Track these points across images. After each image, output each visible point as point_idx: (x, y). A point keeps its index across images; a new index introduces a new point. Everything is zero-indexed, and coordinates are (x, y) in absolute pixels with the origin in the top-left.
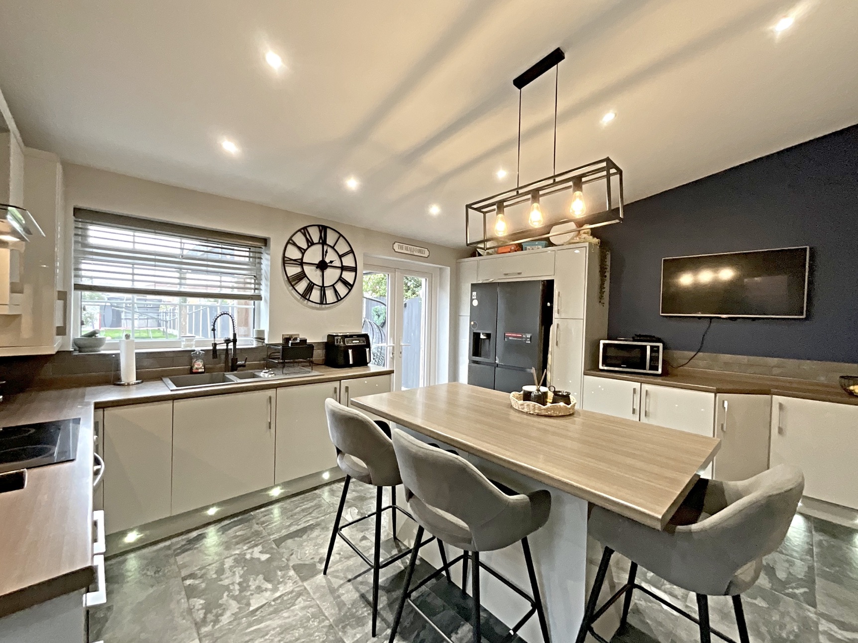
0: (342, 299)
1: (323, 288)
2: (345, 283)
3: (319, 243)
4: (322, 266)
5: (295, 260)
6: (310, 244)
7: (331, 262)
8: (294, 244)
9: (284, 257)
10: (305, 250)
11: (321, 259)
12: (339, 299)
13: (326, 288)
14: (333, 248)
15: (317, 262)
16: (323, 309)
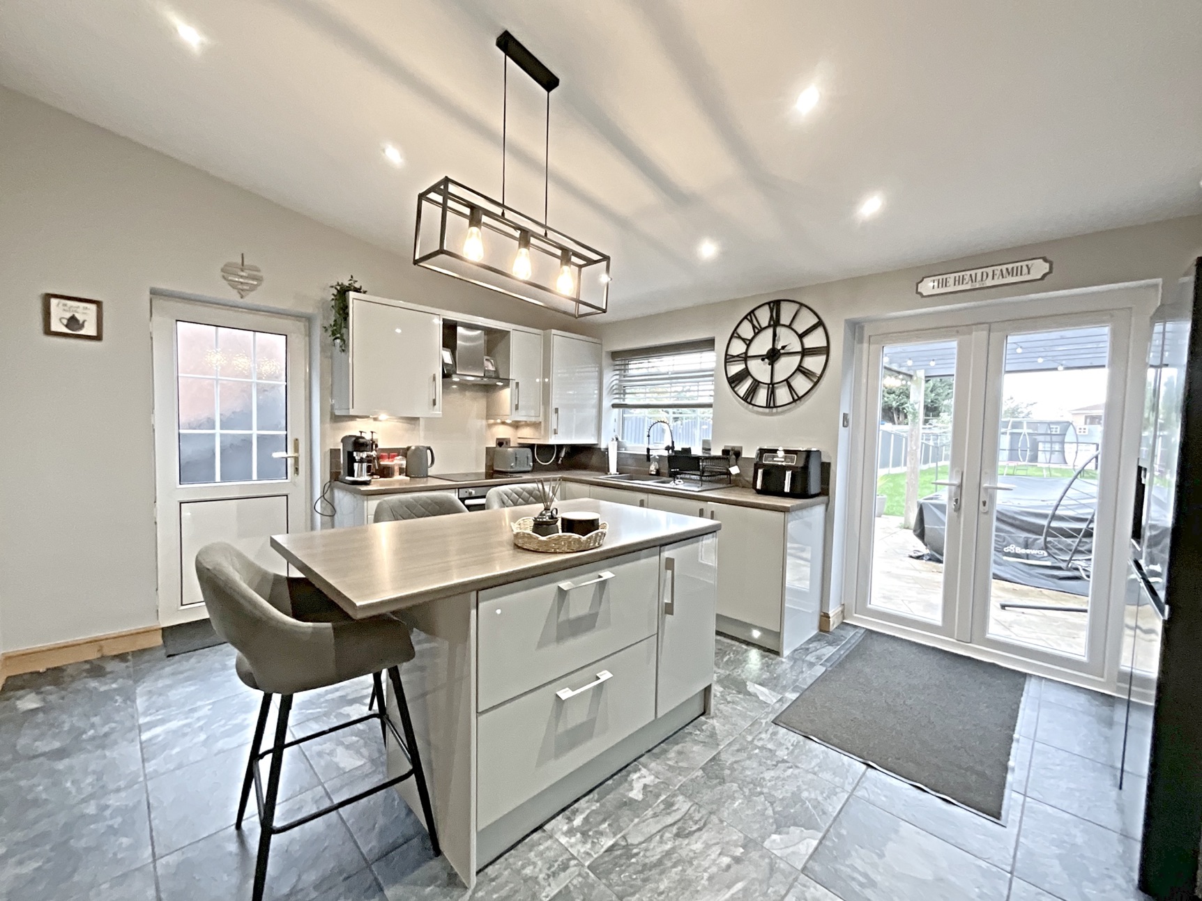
0: (800, 398)
1: (771, 386)
2: (807, 373)
3: (769, 326)
4: (773, 356)
5: (738, 356)
6: (756, 331)
7: (783, 348)
8: (739, 337)
9: (726, 355)
10: (751, 341)
11: (771, 347)
12: (797, 399)
13: (775, 385)
14: (790, 327)
15: (764, 352)
16: (772, 414)
